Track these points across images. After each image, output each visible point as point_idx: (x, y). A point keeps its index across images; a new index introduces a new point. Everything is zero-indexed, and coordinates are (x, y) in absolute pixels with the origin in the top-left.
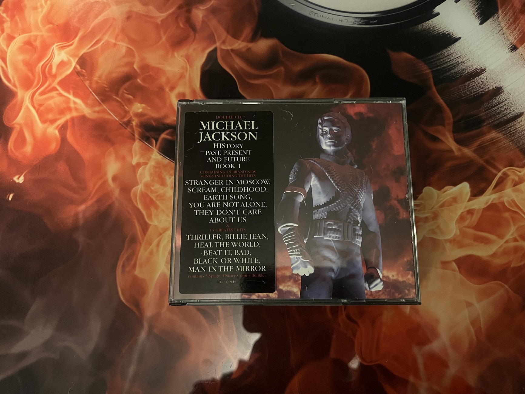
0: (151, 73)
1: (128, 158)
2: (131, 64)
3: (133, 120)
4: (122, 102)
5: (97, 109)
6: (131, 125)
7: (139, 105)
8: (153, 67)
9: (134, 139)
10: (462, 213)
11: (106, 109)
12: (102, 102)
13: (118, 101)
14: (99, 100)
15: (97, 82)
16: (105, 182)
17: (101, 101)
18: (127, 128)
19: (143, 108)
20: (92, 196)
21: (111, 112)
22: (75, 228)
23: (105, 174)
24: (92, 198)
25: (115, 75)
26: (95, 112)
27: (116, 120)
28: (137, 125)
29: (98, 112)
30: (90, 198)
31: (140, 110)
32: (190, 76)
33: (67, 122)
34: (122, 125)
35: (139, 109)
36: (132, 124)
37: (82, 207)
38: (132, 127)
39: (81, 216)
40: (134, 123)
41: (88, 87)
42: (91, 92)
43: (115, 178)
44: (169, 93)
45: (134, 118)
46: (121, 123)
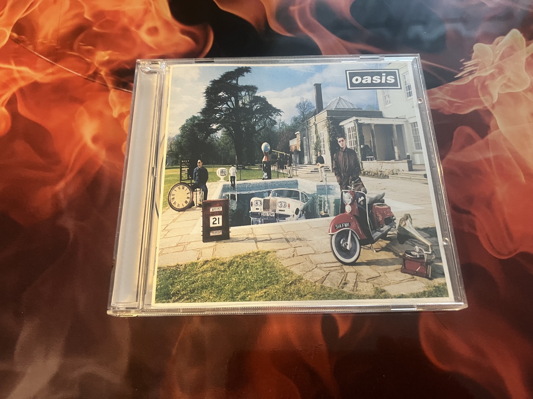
0: (108, 18)
1: (107, 112)
2: (80, 15)
3: (101, 71)
4: (82, 56)
5: (50, 70)
6: (100, 76)
7: (103, 53)
8: (109, 12)
9: (108, 90)
10: (527, 59)
11: (62, 68)
12: (55, 62)
13: (75, 56)
14: (51, 61)
15: (42, 44)
16: (85, 147)
17: (52, 61)
18: (95, 80)
19: (109, 55)
20: (70, 167)
21: (69, 69)
22: (58, 213)
23: (81, 138)
24: (71, 171)
25: (63, 31)
26: (48, 74)
27: (79, 76)
28: (107, 74)
29: (53, 73)
30: (69, 171)
31: (107, 58)
32: (156, 9)
33: (14, 95)
34: (87, 79)
35: (105, 57)
36: (100, 74)
37: (61, 185)
38: (101, 78)
39: (62, 196)
40: (102, 73)
41: (33, 51)
42: (38, 56)
43: (95, 139)
44: (137, 31)
45: (101, 68)
46: (85, 77)
